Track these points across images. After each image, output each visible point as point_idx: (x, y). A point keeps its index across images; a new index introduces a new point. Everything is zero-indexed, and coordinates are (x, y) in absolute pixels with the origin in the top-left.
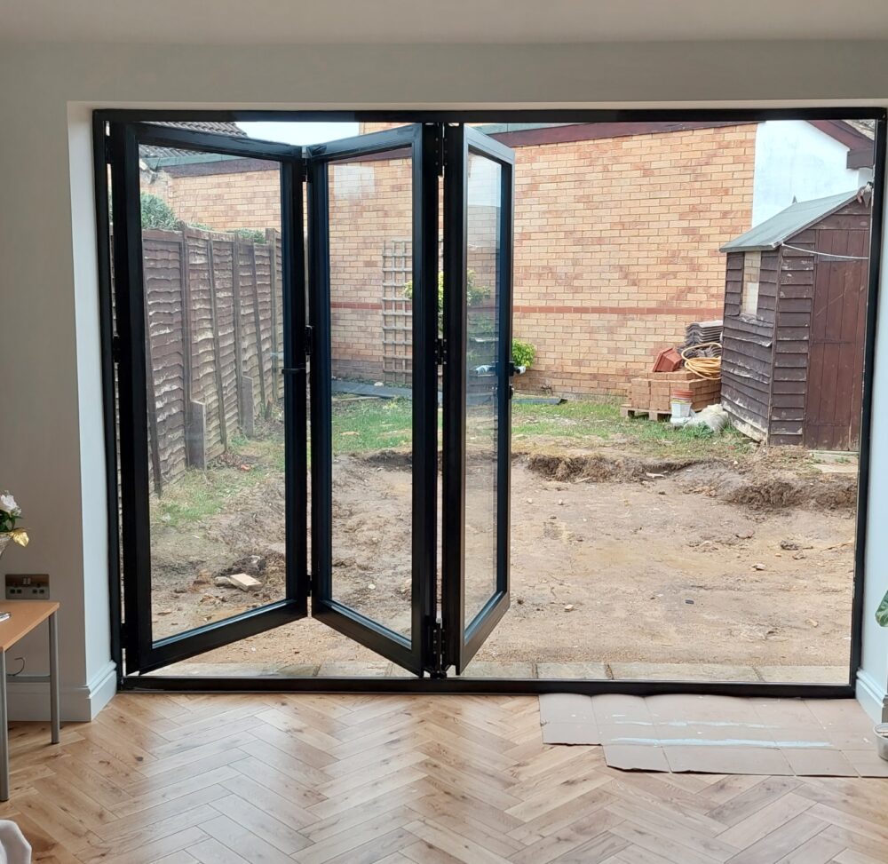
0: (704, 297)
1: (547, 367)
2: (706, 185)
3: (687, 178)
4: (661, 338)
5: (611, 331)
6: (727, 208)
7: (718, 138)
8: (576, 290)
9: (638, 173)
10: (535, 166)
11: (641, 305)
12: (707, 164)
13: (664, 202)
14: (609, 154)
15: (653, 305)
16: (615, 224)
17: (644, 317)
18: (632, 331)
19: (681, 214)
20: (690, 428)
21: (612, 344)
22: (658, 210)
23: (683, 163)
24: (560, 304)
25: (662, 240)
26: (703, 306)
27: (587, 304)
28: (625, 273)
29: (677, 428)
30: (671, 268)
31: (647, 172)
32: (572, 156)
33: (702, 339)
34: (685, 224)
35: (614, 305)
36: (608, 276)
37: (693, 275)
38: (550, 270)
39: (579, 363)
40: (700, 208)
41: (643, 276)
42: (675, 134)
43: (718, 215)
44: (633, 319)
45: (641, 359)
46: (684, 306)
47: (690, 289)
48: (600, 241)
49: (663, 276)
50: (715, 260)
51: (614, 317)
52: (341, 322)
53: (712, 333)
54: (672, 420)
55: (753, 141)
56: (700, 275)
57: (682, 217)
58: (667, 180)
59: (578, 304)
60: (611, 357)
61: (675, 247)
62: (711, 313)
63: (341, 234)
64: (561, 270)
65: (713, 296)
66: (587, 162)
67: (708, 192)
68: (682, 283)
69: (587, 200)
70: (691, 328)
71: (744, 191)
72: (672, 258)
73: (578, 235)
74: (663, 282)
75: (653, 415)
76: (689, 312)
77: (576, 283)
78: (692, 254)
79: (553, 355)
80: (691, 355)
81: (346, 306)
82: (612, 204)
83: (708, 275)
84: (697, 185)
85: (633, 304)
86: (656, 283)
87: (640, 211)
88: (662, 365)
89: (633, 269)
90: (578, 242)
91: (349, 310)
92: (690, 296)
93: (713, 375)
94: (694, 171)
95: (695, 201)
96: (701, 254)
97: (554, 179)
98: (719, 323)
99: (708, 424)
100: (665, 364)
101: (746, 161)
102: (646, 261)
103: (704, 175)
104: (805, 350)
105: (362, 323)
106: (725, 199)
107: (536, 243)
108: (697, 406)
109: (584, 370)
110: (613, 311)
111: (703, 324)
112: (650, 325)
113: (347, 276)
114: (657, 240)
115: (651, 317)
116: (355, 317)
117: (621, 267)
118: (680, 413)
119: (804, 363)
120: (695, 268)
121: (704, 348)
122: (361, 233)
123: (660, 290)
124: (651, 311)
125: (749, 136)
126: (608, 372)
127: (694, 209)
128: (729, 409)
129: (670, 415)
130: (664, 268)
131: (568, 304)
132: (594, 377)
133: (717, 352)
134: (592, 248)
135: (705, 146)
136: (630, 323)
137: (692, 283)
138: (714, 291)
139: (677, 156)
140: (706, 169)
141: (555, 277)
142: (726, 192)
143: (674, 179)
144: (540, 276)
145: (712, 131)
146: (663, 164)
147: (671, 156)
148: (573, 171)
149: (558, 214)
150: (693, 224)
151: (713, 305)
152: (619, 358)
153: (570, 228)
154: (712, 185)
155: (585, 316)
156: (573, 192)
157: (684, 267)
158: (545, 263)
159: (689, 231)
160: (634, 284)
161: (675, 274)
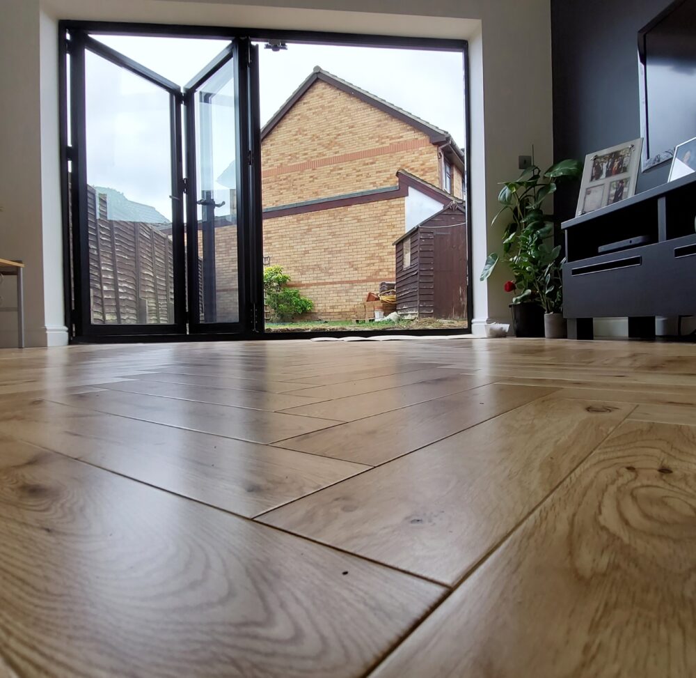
0: (387, 273)
1: (319, 310)
2: (385, 224)
3: (376, 222)
5: (347, 292)
6: (395, 233)
7: (389, 204)
8: (331, 274)
9: (356, 221)
10: (309, 221)
11: (359, 279)
12: (385, 215)
13: (367, 233)
14: (342, 214)
15: (365, 278)
16: (346, 244)
17: (361, 284)
18: (356, 291)
20: (383, 321)
21: (347, 298)
22: (365, 236)
23: (374, 215)
24: (323, 281)
25: (367, 249)
26: (387, 277)
27: (335, 280)
28: (351, 264)
29: (378, 322)
30: (372, 261)
31: (359, 221)
32: (326, 216)
33: (386, 288)
34: (377, 242)
35: (348, 279)
36: (345, 267)
37: (382, 264)
38: (318, 266)
39: (333, 307)
41: (359, 266)
42: (370, 203)
43: (391, 237)
44: (356, 285)
46: (379, 277)
47: (380, 270)
48: (340, 251)
49: (368, 265)
50: (391, 256)
51: (348, 285)
52: (221, 299)
53: (391, 286)
54: (375, 320)
55: (404, 204)
56: (385, 264)
57: (375, 238)
58: (368, 223)
59: (331, 281)
60: (348, 303)
61: (373, 252)
62: (390, 279)
63: (221, 258)
64: (323, 266)
65: (390, 272)
66: (332, 218)
67: (386, 227)
68: (377, 268)
69: (333, 234)
70: (382, 284)
71: (401, 226)
72: (372, 257)
73: (330, 250)
74: (369, 268)
75: (367, 320)
76: (380, 280)
77: (330, 271)
78: (380, 255)
79: (321, 305)
80: (382, 295)
81: (224, 290)
82: (345, 235)
83: (387, 264)
84: (381, 224)
85: (356, 279)
86: (365, 268)
87: (357, 237)
89: (355, 263)
90: (330, 253)
91: (225, 293)
92: (381, 273)
93: (393, 302)
94: (379, 218)
95: (381, 231)
96: (384, 254)
97: (319, 226)
98: (395, 283)
99: (391, 318)
100: (371, 298)
101: (402, 212)
102: (361, 259)
103: (384, 220)
104: (432, 274)
105: (232, 298)
106: (393, 230)
107: (312, 255)
108: (386, 315)
109: (335, 310)
110: (347, 282)
111: (387, 283)
112: (364, 287)
113: (224, 277)
114: (365, 249)
115: (364, 284)
116: (228, 295)
117: (350, 262)
118: (378, 317)
119: (432, 281)
120: (382, 260)
121: (388, 292)
122: (231, 257)
123: (367, 272)
124: (364, 281)
125: (402, 202)
126: (346, 310)
127: (380, 235)
128: (400, 313)
130: (368, 262)
131: (327, 281)
132: (340, 313)
133: (394, 293)
134: (336, 255)
135: (384, 208)
136: (355, 287)
137: (381, 267)
138: (391, 270)
139: (372, 213)
140: (384, 217)
141: (321, 269)
142: (394, 226)
143: (371, 223)
144: (314, 269)
145: (386, 201)
146: (365, 217)
147: (369, 213)
148: (326, 222)
149: (321, 241)
150: (380, 241)
151: (391, 276)
152: (351, 303)
153: (327, 247)
154: (388, 224)
155: (335, 286)
156: (327, 231)
157: (378, 261)
158: (316, 263)
159: (379, 245)
160: (356, 269)
161: (373, 264)
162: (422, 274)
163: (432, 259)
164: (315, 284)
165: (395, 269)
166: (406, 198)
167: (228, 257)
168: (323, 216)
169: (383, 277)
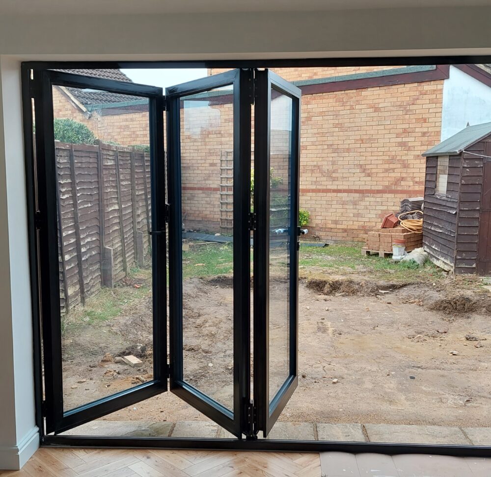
0: (411, 183)
1: (317, 224)
2: (412, 116)
3: (401, 113)
4: (385, 208)
5: (355, 203)
6: (425, 130)
7: (420, 88)
8: (334, 179)
9: (371, 110)
10: (309, 106)
11: (373, 188)
12: (413, 104)
13: (387, 127)
14: (354, 99)
15: (380, 188)
16: (357, 140)
17: (375, 195)
18: (368, 203)
19: (397, 134)
20: (404, 262)
21: (355, 211)
22: (384, 132)
23: (398, 103)
24: (325, 188)
25: (386, 149)
26: (411, 189)
27: (340, 188)
28: (363, 169)
29: (396, 262)
30: (392, 166)
31: (377, 110)
32: (331, 100)
33: (410, 208)
34: (399, 140)
35: (357, 188)
36: (354, 171)
37: (405, 170)
38: (318, 167)
39: (336, 222)
40: (409, 130)
41: (374, 171)
42: (393, 87)
43: (420, 134)
44: (368, 197)
45: (373, 220)
46: (399, 188)
47: (403, 179)
48: (348, 150)
49: (387, 171)
50: (418, 161)
51: (357, 195)
53: (417, 205)
54: (393, 257)
55: (441, 90)
56: (409, 171)
57: (398, 136)
58: (389, 114)
59: (335, 187)
60: (356, 219)
61: (393, 153)
62: (416, 193)
63: (196, 148)
64: (325, 168)
65: (416, 182)
66: (341, 104)
67: (414, 121)
68: (399, 175)
69: (340, 126)
70: (404, 202)
71: (436, 120)
72: (392, 160)
73: (335, 147)
74: (387, 174)
75: (382, 253)
76: (402, 192)
77: (334, 175)
78: (404, 158)
79: (320, 218)
80: (404, 218)
81: (199, 189)
82: (356, 129)
83: (413, 170)
84: (407, 117)
85: (369, 188)
86: (382, 175)
87: (372, 132)
88: (387, 224)
89: (367, 167)
90: (335, 151)
92: (403, 183)
93: (418, 230)
94: (405, 108)
95: (407, 126)
96: (410, 157)
97: (322, 114)
98: (421, 198)
99: (416, 260)
100: (389, 223)
101: (438, 101)
102: (377, 162)
103: (411, 110)
104: (477, 215)
105: (208, 199)
106: (424, 125)
108: (408, 250)
109: (339, 226)
110: (356, 191)
111: (411, 200)
112: (378, 200)
113: (200, 172)
114: (383, 149)
115: (379, 195)
117: (361, 166)
118: (398, 253)
119: (477, 224)
120: (405, 166)
121: (412, 214)
122: (208, 147)
123: (385, 179)
124: (379, 192)
125: (439, 87)
126: (353, 227)
127: (405, 131)
128: (428, 250)
129: (392, 254)
130: (387, 166)
131: (329, 187)
132: (345, 230)
133: (420, 216)
134: (343, 154)
135: (412, 94)
136: (367, 199)
137: (404, 175)
138: (417, 180)
139: (395, 100)
140: (412, 107)
141: (322, 172)
142: (425, 120)
143: (393, 113)
144: (312, 171)
145: (416, 84)
146: (386, 105)
147: (391, 100)
148: (332, 109)
149: (323, 134)
150: (405, 140)
151: (417, 188)
152: (360, 219)
153: (331, 143)
154: (416, 117)
155: (339, 195)
156: (332, 122)
157: (399, 166)
158: (315, 163)
159: (403, 144)
160: (369, 176)
161: (393, 169)
162: (463, 215)
163: (479, 196)
164: (313, 191)
165: (423, 179)
166: (446, 81)
167: (204, 147)
168: (327, 101)
169: (405, 188)
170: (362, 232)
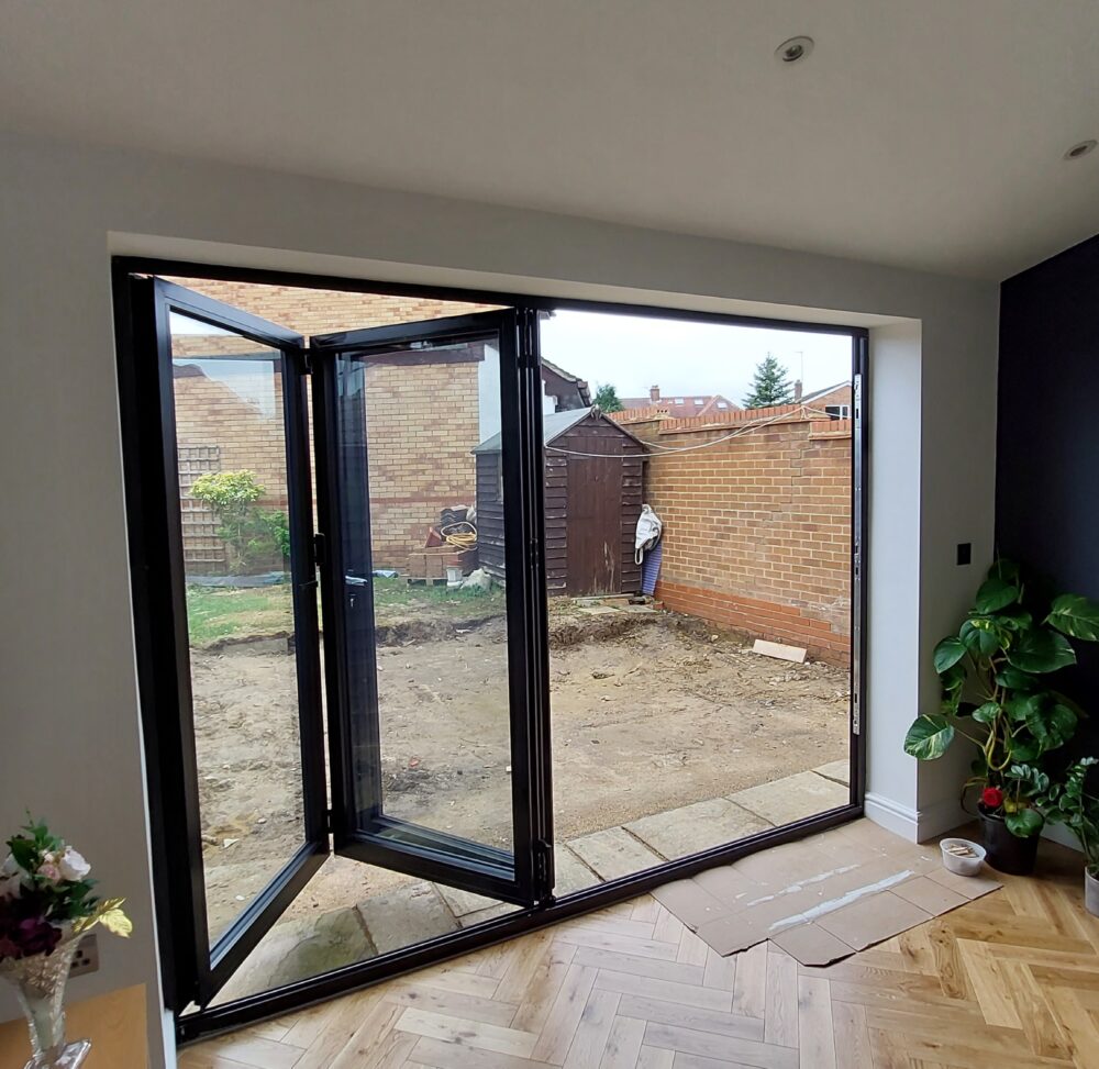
2: (442, 405)
3: (428, 399)
4: (416, 521)
6: (460, 422)
7: (450, 370)
9: (389, 395)
11: (397, 495)
12: (443, 390)
13: (411, 417)
15: (408, 495)
17: (401, 505)
18: (392, 516)
19: (425, 426)
20: (467, 588)
22: (407, 423)
23: (424, 388)
25: (411, 445)
26: (448, 494)
28: (382, 470)
29: (456, 590)
30: (421, 467)
31: (396, 394)
33: (454, 519)
34: (429, 433)
37: (438, 472)
40: (440, 421)
41: (397, 473)
42: (417, 367)
43: (454, 427)
44: (392, 507)
45: (401, 537)
46: (433, 495)
47: (436, 483)
49: (415, 472)
53: (460, 516)
54: (448, 584)
55: (476, 373)
56: (443, 472)
57: (426, 428)
58: (412, 400)
61: (422, 451)
67: (445, 410)
68: (430, 478)
70: (443, 512)
71: (472, 409)
72: (421, 459)
74: (414, 478)
76: (440, 499)
78: (435, 456)
80: (448, 532)
83: (449, 472)
84: (436, 404)
85: (392, 495)
86: (409, 478)
87: (392, 423)
88: (434, 542)
89: (389, 468)
92: (436, 488)
93: (473, 547)
94: (433, 394)
95: (436, 416)
99: (480, 584)
101: (472, 387)
102: (401, 462)
103: (441, 397)
104: (564, 524)
106: (458, 415)
108: (466, 572)
111: (454, 508)
112: (406, 510)
114: (408, 445)
115: (407, 505)
118: (453, 579)
119: (564, 535)
120: (439, 467)
121: (455, 526)
123: (413, 484)
124: (406, 500)
125: (473, 370)
127: (435, 423)
128: (491, 572)
129: (447, 580)
130: (414, 467)
135: (441, 376)
136: (390, 510)
137: (437, 478)
139: (419, 383)
140: (441, 393)
142: (459, 409)
143: (418, 400)
145: (444, 365)
146: (408, 389)
147: (413, 383)
150: (435, 433)
151: (455, 495)
152: (383, 537)
154: (448, 405)
157: (431, 466)
159: (432, 439)
160: (391, 479)
161: (423, 471)
163: (564, 500)
166: (480, 363)
169: (440, 495)
170: (387, 554)
